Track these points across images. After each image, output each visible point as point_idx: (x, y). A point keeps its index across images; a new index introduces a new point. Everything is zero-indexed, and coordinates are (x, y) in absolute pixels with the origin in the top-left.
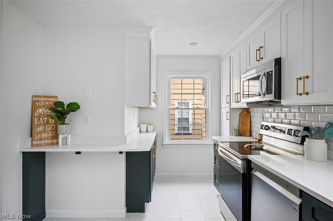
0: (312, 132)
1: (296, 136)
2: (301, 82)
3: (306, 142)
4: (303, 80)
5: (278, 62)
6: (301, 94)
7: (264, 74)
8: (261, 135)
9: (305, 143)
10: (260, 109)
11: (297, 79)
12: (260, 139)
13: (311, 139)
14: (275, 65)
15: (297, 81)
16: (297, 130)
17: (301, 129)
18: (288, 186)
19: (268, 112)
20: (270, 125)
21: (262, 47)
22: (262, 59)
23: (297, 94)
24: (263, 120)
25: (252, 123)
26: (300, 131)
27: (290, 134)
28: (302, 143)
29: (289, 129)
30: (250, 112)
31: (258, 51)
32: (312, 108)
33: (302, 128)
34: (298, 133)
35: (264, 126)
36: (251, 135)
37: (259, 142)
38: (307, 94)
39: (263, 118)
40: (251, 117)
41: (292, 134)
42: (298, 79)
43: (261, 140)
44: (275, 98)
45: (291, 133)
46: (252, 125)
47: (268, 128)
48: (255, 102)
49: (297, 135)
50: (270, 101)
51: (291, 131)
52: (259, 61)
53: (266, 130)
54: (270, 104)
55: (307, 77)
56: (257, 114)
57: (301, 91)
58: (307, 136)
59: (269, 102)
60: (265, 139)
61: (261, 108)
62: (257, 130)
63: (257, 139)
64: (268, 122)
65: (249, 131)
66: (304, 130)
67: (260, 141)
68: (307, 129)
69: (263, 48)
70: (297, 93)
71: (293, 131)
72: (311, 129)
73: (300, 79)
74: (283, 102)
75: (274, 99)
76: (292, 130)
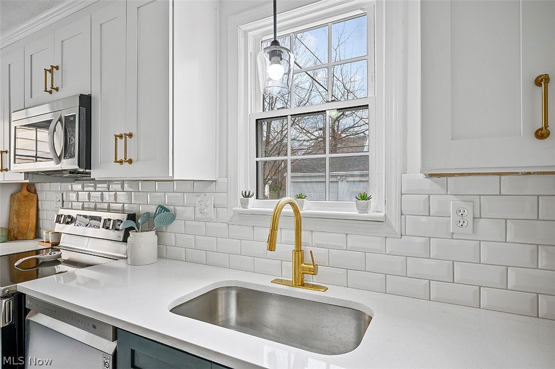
0: (139, 221)
1: (116, 230)
2: (121, 142)
3: (130, 237)
4: (124, 138)
5: (86, 101)
6: (121, 162)
7: (60, 120)
8: (58, 235)
9: (129, 239)
10: (57, 186)
11: (116, 136)
12: (54, 241)
13: (137, 232)
14: (79, 107)
15: (116, 139)
16: (118, 220)
17: (123, 217)
18: (94, 327)
19: (72, 191)
20: (74, 213)
21: (57, 68)
22: (57, 89)
23: (116, 162)
24: (63, 206)
25: (40, 212)
26: (122, 222)
27: (108, 228)
28: (125, 240)
29: (105, 220)
30: (35, 191)
31: (48, 72)
32: (140, 184)
33: (125, 216)
34: (119, 225)
35: (63, 216)
36: (37, 236)
37: (52, 248)
38: (130, 161)
39: (63, 201)
40: (38, 200)
41: (111, 228)
42: (118, 136)
43: (57, 244)
44: (79, 165)
45: (108, 226)
46: (41, 216)
47: (70, 220)
48: (42, 172)
49: (118, 227)
50: (72, 172)
51: (108, 222)
52: (51, 92)
53: (68, 223)
54: (74, 175)
55: (131, 135)
56: (49, 195)
57: (121, 157)
58: (132, 228)
59: (70, 173)
60: (64, 241)
61: (60, 184)
62: (49, 226)
63: (49, 242)
64: (72, 209)
65: (33, 228)
66: (127, 219)
67: (55, 245)
68: (132, 217)
69: (60, 70)
70: (116, 159)
71: (112, 222)
72: (138, 216)
73: (121, 137)
74: (95, 174)
75: (78, 168)
76: (110, 220)
